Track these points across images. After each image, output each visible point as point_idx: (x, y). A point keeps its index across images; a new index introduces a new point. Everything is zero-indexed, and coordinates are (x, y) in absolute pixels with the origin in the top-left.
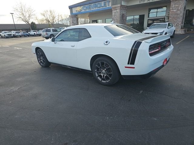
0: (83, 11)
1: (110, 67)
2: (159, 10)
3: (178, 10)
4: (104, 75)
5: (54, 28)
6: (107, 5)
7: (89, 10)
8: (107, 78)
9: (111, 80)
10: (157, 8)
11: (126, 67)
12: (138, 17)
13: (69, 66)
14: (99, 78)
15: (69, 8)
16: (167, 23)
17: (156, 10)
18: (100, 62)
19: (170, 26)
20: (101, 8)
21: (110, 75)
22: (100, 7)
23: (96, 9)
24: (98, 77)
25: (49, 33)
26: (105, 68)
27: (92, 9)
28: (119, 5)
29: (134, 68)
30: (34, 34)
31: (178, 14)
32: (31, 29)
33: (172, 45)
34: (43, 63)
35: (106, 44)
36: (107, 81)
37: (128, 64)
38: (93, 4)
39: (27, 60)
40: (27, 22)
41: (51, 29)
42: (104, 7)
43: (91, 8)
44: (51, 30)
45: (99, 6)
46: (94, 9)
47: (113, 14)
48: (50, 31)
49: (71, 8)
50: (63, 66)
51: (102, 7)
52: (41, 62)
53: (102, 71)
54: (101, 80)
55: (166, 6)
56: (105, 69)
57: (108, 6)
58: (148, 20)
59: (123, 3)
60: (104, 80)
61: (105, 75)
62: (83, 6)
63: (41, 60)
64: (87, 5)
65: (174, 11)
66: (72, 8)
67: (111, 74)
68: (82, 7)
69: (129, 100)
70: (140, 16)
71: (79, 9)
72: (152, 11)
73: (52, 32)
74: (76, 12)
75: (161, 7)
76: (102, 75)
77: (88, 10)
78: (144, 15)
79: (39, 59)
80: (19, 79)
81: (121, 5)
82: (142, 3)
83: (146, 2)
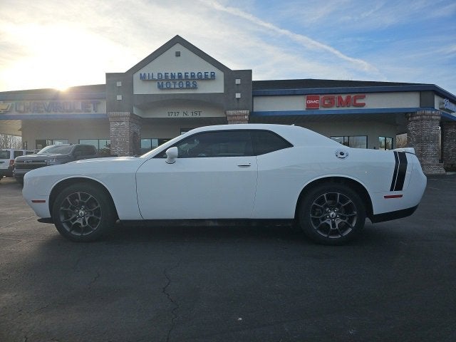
0: (14, 113)
4: (334, 223)
6: (92, 109)
7: (36, 113)
8: (344, 227)
11: (386, 197)
14: (319, 232)
18: (325, 195)
23: (59, 113)
26: (338, 205)
27: (45, 113)
28: (127, 113)
29: (401, 196)
34: (85, 230)
35: (342, 156)
36: (344, 234)
37: (391, 190)
38: (47, 102)
42: (83, 113)
43: (42, 109)
46: (52, 113)
51: (78, 111)
53: (328, 214)
54: (326, 236)
59: (135, 112)
60: (335, 232)
61: (337, 222)
62: (14, 102)
64: (28, 102)
67: (354, 216)
68: (10, 103)
76: (329, 223)
77: (30, 113)
81: (132, 114)
82: (173, 116)
83: (181, 116)
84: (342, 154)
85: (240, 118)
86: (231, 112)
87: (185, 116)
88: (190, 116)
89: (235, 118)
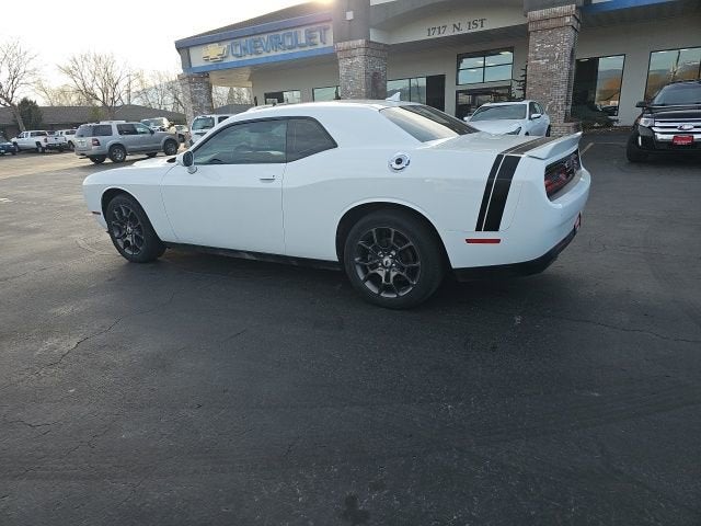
0: (232, 59)
1: (411, 243)
2: (491, 61)
3: (552, 60)
4: (388, 275)
5: (124, 122)
6: (318, 39)
7: (254, 56)
9: (415, 287)
10: (484, 54)
11: (469, 241)
12: (423, 82)
13: (248, 252)
14: (368, 285)
15: (178, 49)
16: (527, 103)
17: (480, 61)
18: (373, 230)
19: (536, 112)
20: (298, 50)
21: (413, 272)
22: (295, 47)
23: (280, 52)
24: (365, 280)
25: (107, 141)
26: (393, 248)
27: (265, 55)
28: (361, 42)
29: (498, 241)
30: (38, 143)
31: (552, 74)
32: (21, 125)
33: (583, 169)
34: (134, 248)
35: (399, 166)
36: (401, 294)
37: (478, 229)
38: (266, 37)
39: (54, 242)
40: (7, 100)
41: (114, 124)
42: (309, 48)
43: (261, 49)
44: (115, 130)
45: (289, 42)
46: (273, 53)
47: (342, 72)
48: (111, 134)
49: (184, 47)
50: (221, 254)
51: (301, 46)
52: (127, 244)
53: (381, 259)
54: (377, 292)
55: (511, 49)
56: (394, 253)
57: (320, 46)
58: (457, 92)
59: (374, 37)
61: (393, 274)
62: (229, 43)
63: (125, 236)
64: (244, 40)
65: (542, 62)
66: (188, 48)
67: (417, 267)
68: (225, 45)
69: (494, 348)
70: (429, 79)
71: (214, 51)
72: (466, 62)
73: (116, 137)
74: (203, 64)
75: (496, 52)
76: (382, 273)
77: (248, 57)
78: (442, 78)
79: (116, 234)
80: (64, 311)
81: (369, 42)
82: (436, 36)
83: (449, 32)
84: (399, 161)
85: (554, 23)
86: (536, 14)
87: (457, 33)
88: (465, 30)
89: (545, 24)
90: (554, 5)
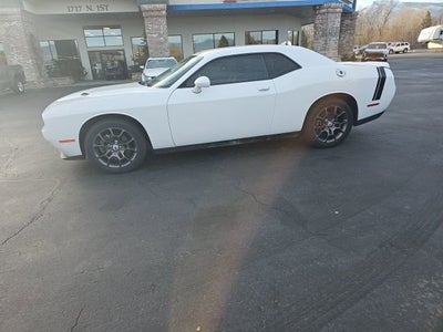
1: (344, 112)
4: (330, 131)
11: (368, 106)
26: (335, 116)
29: (379, 104)
34: (123, 161)
36: (336, 138)
37: (373, 99)
53: (327, 123)
54: (324, 141)
58: (89, 52)
59: (28, 8)
65: (154, 36)
67: (346, 123)
70: (56, 42)
76: (327, 130)
78: (72, 42)
81: (24, 11)
83: (84, 11)
84: (341, 72)
85: (157, 13)
86: (145, 7)
87: (90, 12)
88: (96, 11)
89: (152, 14)
90: (154, 3)
